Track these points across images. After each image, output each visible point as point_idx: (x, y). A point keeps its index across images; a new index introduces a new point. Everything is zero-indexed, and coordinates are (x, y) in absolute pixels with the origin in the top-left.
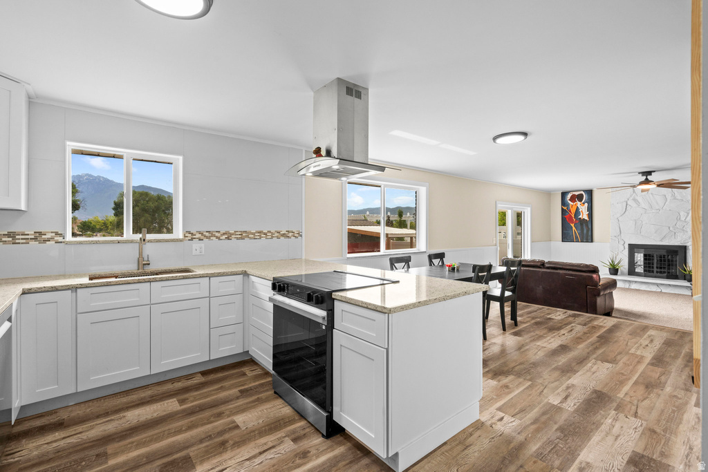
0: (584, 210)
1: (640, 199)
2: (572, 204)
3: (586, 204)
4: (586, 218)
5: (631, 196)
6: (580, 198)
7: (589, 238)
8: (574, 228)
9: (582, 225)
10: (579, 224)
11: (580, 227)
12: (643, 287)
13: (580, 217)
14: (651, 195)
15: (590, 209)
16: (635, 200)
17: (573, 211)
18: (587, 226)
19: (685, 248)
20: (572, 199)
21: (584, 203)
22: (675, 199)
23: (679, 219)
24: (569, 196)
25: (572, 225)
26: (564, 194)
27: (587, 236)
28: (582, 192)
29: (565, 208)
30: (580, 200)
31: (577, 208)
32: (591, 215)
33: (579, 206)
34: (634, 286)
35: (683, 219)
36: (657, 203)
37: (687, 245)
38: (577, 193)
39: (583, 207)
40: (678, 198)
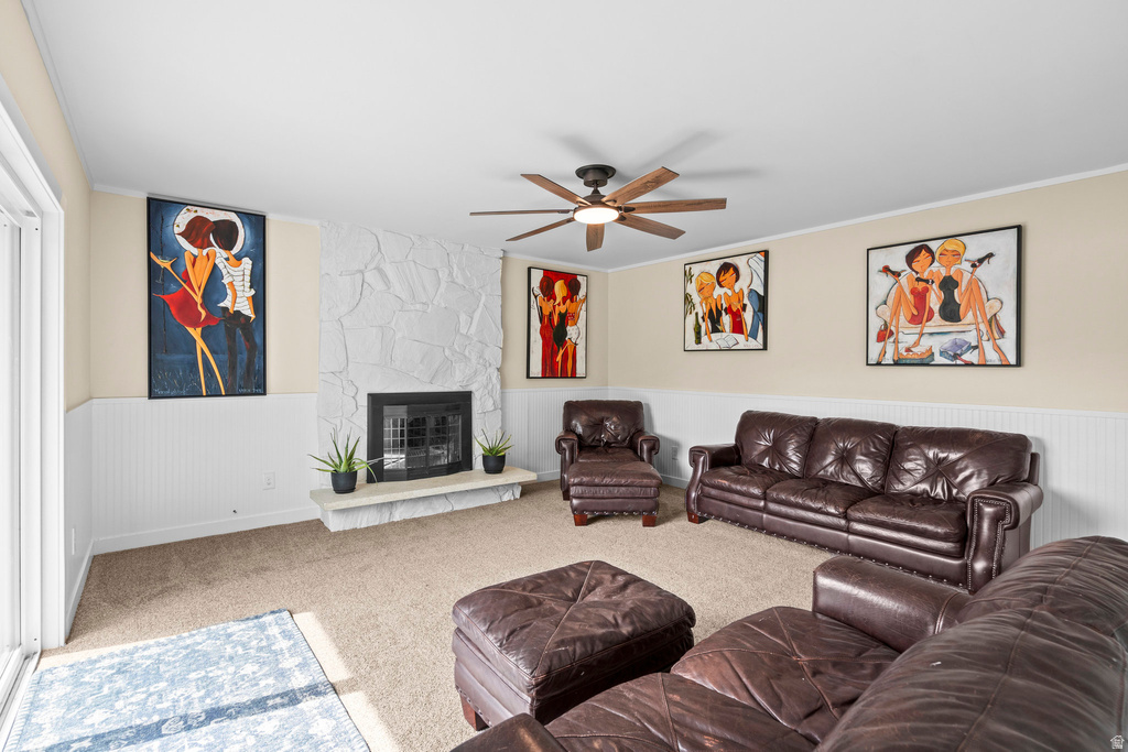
0: (237, 277)
1: (389, 269)
2: (195, 251)
3: (247, 263)
4: (248, 311)
5: (372, 258)
6: (226, 235)
7: (256, 379)
8: (200, 343)
9: (231, 335)
10: (222, 332)
11: (224, 342)
13: (227, 303)
14: (412, 263)
15: (259, 280)
17: (199, 277)
18: (249, 337)
19: (469, 397)
20: (197, 231)
21: (238, 258)
23: (457, 330)
24: (182, 219)
25: (196, 333)
26: (159, 209)
27: (248, 377)
28: (234, 218)
29: (165, 264)
30: (225, 246)
31: (215, 273)
32: (259, 302)
33: (221, 264)
34: (400, 514)
35: (464, 331)
36: (424, 288)
37: (472, 388)
38: (214, 216)
39: (236, 271)
40: (460, 280)
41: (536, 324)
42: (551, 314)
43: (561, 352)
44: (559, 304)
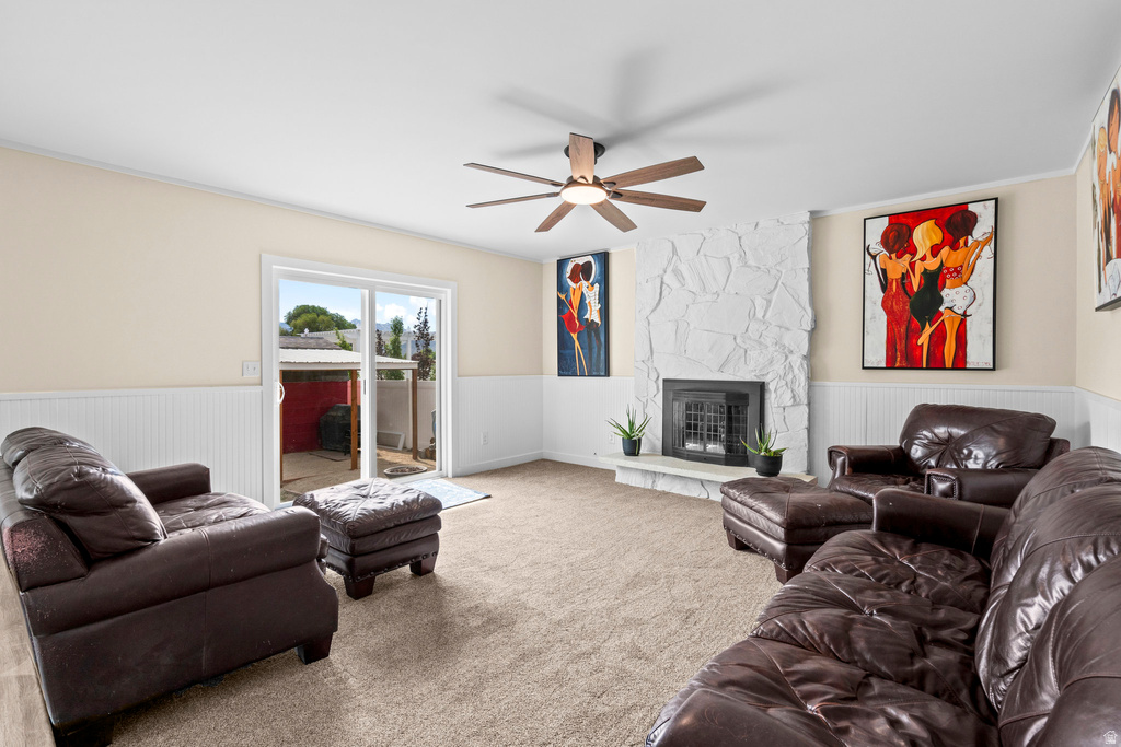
0: (592, 300)
1: (683, 268)
2: (574, 286)
3: (597, 285)
4: (597, 320)
5: (669, 262)
7: (602, 365)
8: (577, 343)
9: (589, 335)
10: (585, 334)
11: (586, 342)
12: (677, 488)
13: (588, 316)
14: (703, 258)
16: (676, 272)
17: (576, 303)
18: (599, 337)
19: (761, 387)
20: (575, 273)
21: (593, 285)
22: (746, 265)
23: (752, 316)
24: (569, 268)
25: (574, 336)
26: (561, 264)
28: (590, 259)
29: (563, 297)
30: (587, 279)
31: (583, 297)
32: (604, 312)
33: (585, 290)
34: (661, 486)
35: (760, 315)
36: (715, 279)
37: (766, 379)
38: (581, 261)
39: (592, 294)
40: (752, 262)
41: (876, 293)
42: (905, 276)
43: (928, 330)
44: (923, 259)
